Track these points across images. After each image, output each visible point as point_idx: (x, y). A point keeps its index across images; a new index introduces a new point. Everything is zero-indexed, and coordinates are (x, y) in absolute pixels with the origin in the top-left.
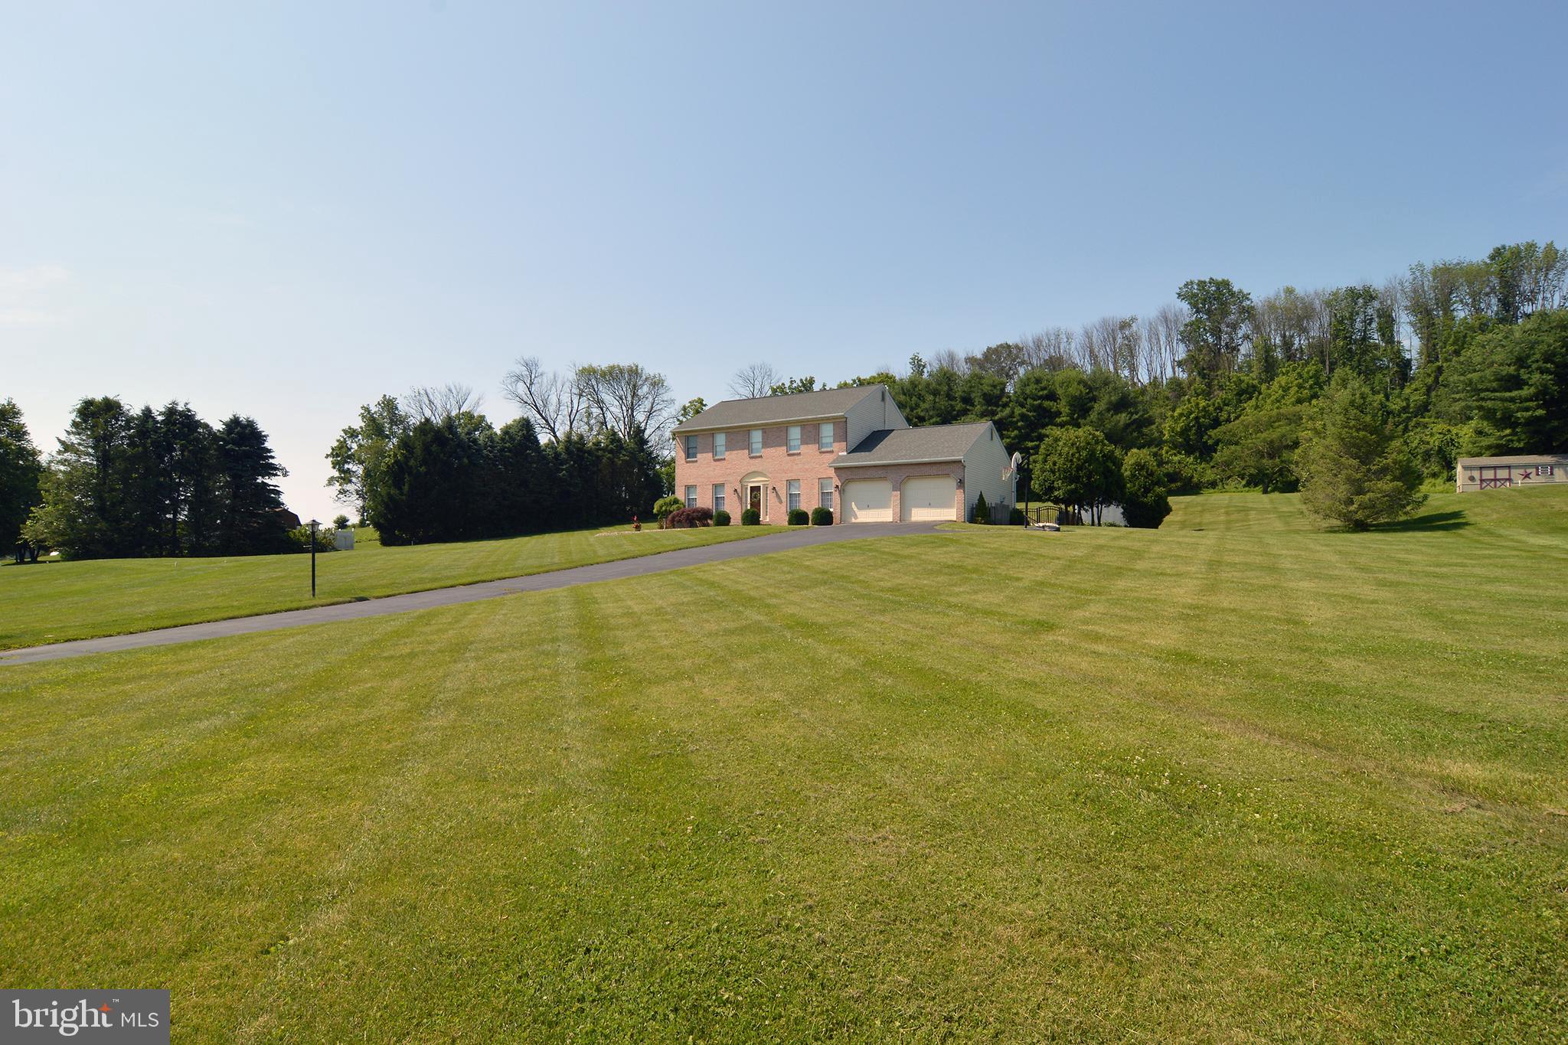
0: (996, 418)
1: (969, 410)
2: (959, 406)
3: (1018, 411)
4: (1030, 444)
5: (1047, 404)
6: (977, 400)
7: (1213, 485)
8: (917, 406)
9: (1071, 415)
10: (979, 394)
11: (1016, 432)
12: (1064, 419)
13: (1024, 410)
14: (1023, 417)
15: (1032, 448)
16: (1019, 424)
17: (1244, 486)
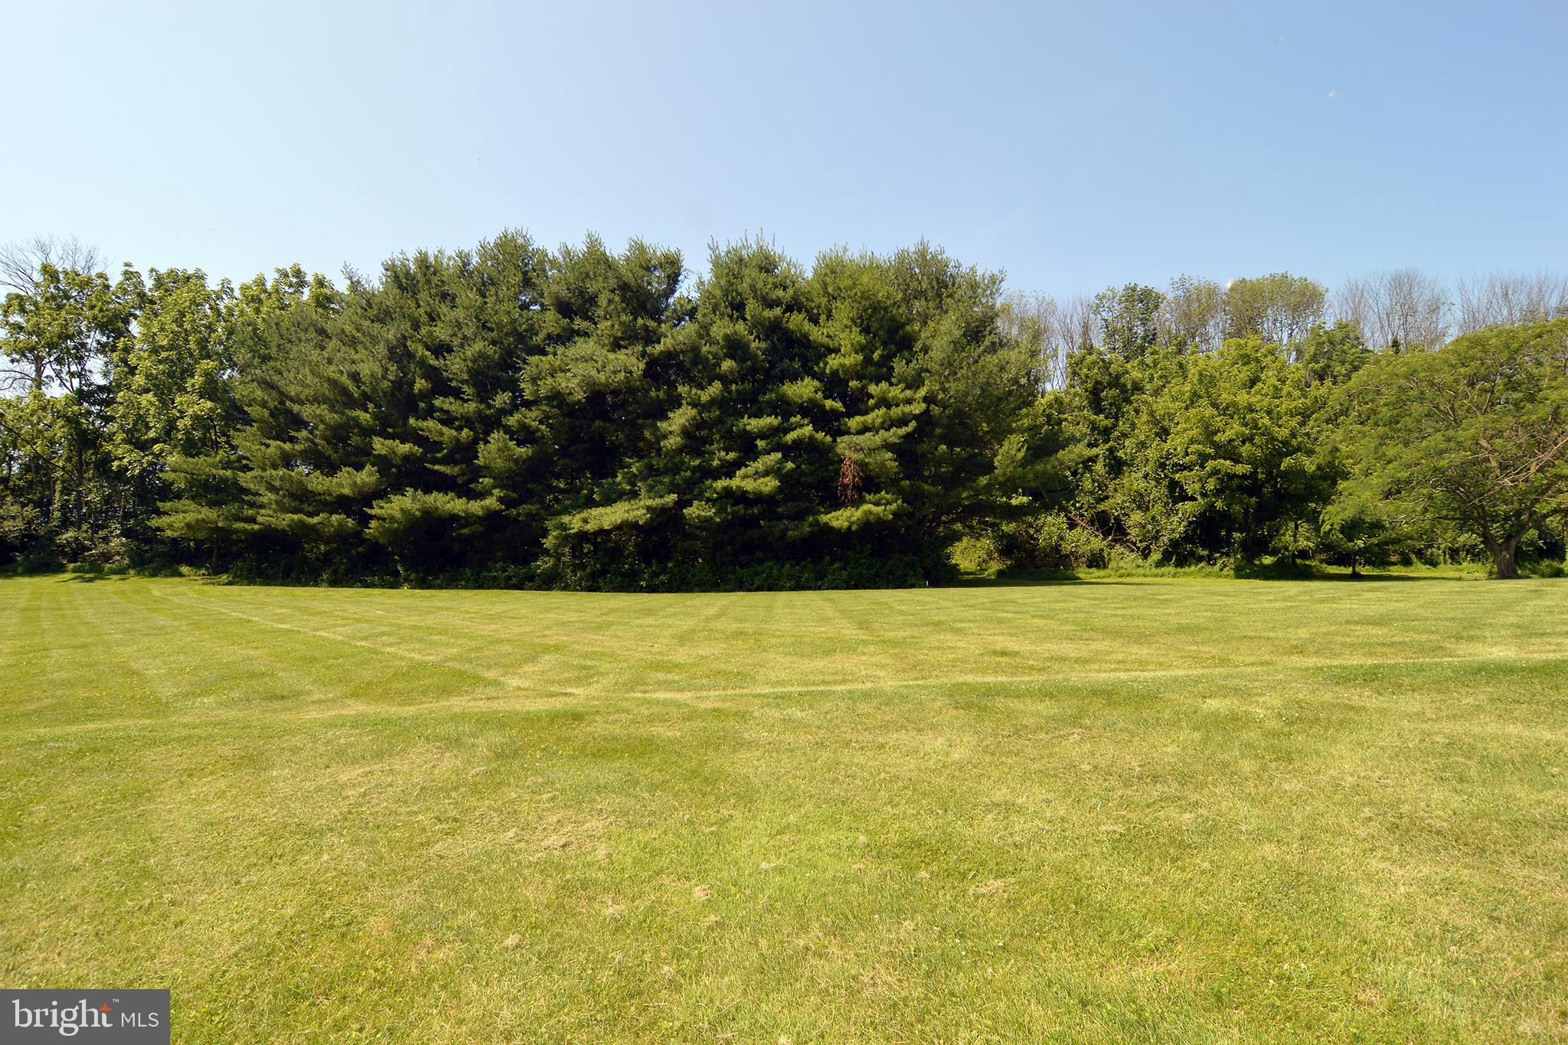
0: (659, 348)
1: (578, 333)
2: (551, 321)
3: (721, 329)
4: (754, 424)
5: (796, 321)
6: (603, 301)
7: (1097, 561)
8: (432, 318)
9: (865, 349)
10: (613, 283)
11: (716, 388)
12: (847, 361)
13: (740, 327)
14: (735, 347)
15: (762, 435)
16: (727, 365)
17: (1160, 564)
